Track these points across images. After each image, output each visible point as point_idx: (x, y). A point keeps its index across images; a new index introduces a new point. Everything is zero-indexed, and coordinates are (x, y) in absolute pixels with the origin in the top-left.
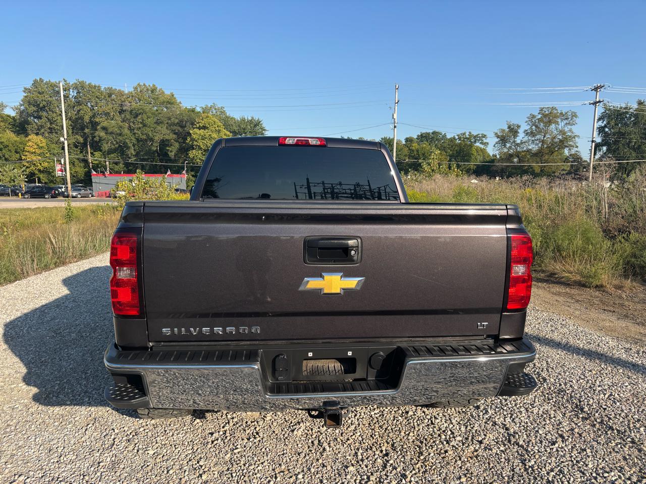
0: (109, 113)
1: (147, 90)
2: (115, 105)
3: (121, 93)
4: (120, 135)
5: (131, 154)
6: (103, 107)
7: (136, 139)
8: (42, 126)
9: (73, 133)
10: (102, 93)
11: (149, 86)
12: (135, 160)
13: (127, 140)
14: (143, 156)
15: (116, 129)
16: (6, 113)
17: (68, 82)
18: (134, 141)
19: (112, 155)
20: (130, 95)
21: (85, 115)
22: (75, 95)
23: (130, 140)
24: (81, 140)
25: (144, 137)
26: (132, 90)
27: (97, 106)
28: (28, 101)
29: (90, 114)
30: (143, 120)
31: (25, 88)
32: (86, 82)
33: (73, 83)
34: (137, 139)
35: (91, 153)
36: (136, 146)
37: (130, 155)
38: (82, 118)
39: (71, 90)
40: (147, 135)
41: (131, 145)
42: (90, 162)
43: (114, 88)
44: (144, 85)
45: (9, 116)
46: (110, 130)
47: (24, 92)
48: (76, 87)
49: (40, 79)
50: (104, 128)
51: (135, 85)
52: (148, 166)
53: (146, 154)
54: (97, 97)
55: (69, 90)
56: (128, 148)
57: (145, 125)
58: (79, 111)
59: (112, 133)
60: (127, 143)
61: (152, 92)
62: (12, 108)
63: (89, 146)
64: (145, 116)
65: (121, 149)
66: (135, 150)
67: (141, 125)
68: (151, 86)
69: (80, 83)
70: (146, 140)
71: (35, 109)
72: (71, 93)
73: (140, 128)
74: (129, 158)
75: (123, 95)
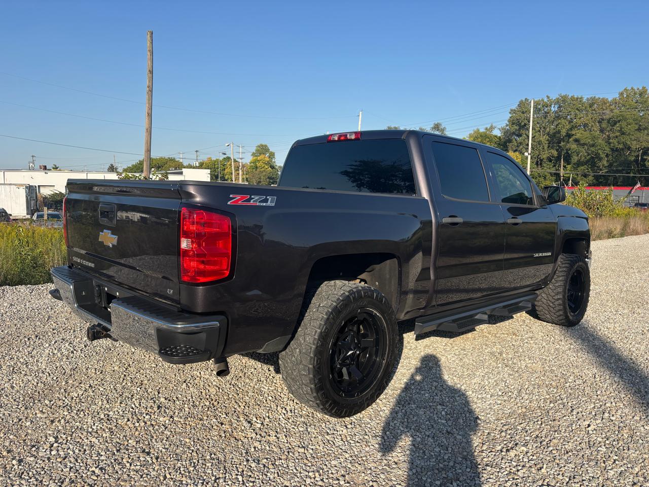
0: (587, 124)
1: (635, 94)
2: (595, 115)
3: (604, 102)
4: (593, 145)
5: (603, 165)
6: (583, 118)
7: (611, 148)
8: (521, 143)
9: (549, 147)
10: (583, 104)
11: (638, 89)
12: (607, 172)
13: (599, 151)
14: (616, 167)
15: (589, 140)
16: (494, 134)
17: (551, 98)
18: (608, 150)
19: (582, 168)
20: (615, 102)
21: (563, 128)
22: (556, 109)
23: (604, 150)
24: (555, 153)
25: (621, 146)
26: (617, 96)
27: (575, 118)
28: (512, 122)
29: (568, 127)
30: (621, 128)
31: (511, 110)
32: (568, 95)
33: (555, 98)
34: (612, 150)
35: (563, 166)
36: (610, 157)
37: (601, 167)
38: (559, 132)
39: (553, 106)
40: (625, 144)
41: (603, 156)
42: (562, 175)
43: (597, 97)
44: (632, 88)
45: (496, 136)
46: (582, 142)
47: (510, 113)
48: (557, 102)
49: (526, 99)
50: (576, 141)
51: (621, 90)
52: (621, 178)
53: (620, 165)
54: (577, 109)
55: (551, 106)
56: (600, 159)
57: (623, 134)
58: (558, 125)
59: (584, 144)
60: (599, 154)
61: (640, 95)
62: (499, 129)
63: (562, 159)
64: (624, 124)
65: (592, 162)
66: (608, 161)
67: (618, 134)
68: (641, 88)
69: (562, 97)
70: (623, 149)
71: (517, 128)
72: (552, 108)
73: (617, 137)
74: (601, 170)
75: (606, 104)
